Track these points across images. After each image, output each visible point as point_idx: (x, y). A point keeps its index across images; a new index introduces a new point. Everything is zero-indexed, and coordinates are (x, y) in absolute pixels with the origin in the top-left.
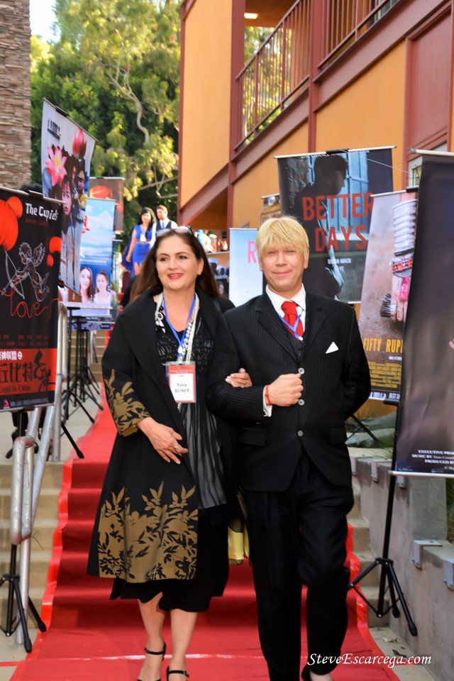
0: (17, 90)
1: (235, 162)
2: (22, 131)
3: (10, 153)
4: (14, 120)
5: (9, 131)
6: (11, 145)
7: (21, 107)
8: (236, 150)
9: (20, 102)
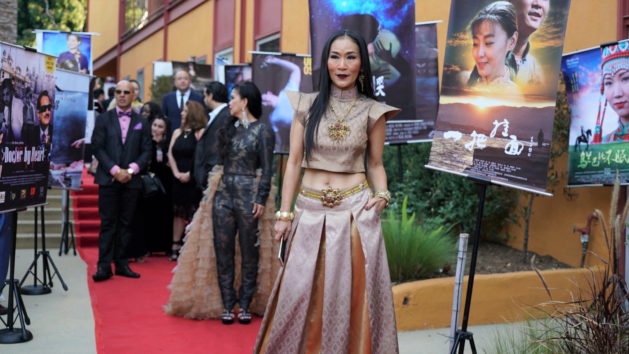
0: (11, 5)
1: (121, 43)
2: (12, 26)
3: (6, 36)
4: (8, 20)
5: (6, 26)
6: (7, 33)
7: (12, 13)
8: (122, 38)
9: (11, 11)
